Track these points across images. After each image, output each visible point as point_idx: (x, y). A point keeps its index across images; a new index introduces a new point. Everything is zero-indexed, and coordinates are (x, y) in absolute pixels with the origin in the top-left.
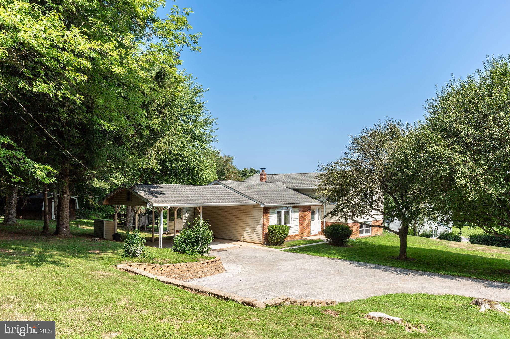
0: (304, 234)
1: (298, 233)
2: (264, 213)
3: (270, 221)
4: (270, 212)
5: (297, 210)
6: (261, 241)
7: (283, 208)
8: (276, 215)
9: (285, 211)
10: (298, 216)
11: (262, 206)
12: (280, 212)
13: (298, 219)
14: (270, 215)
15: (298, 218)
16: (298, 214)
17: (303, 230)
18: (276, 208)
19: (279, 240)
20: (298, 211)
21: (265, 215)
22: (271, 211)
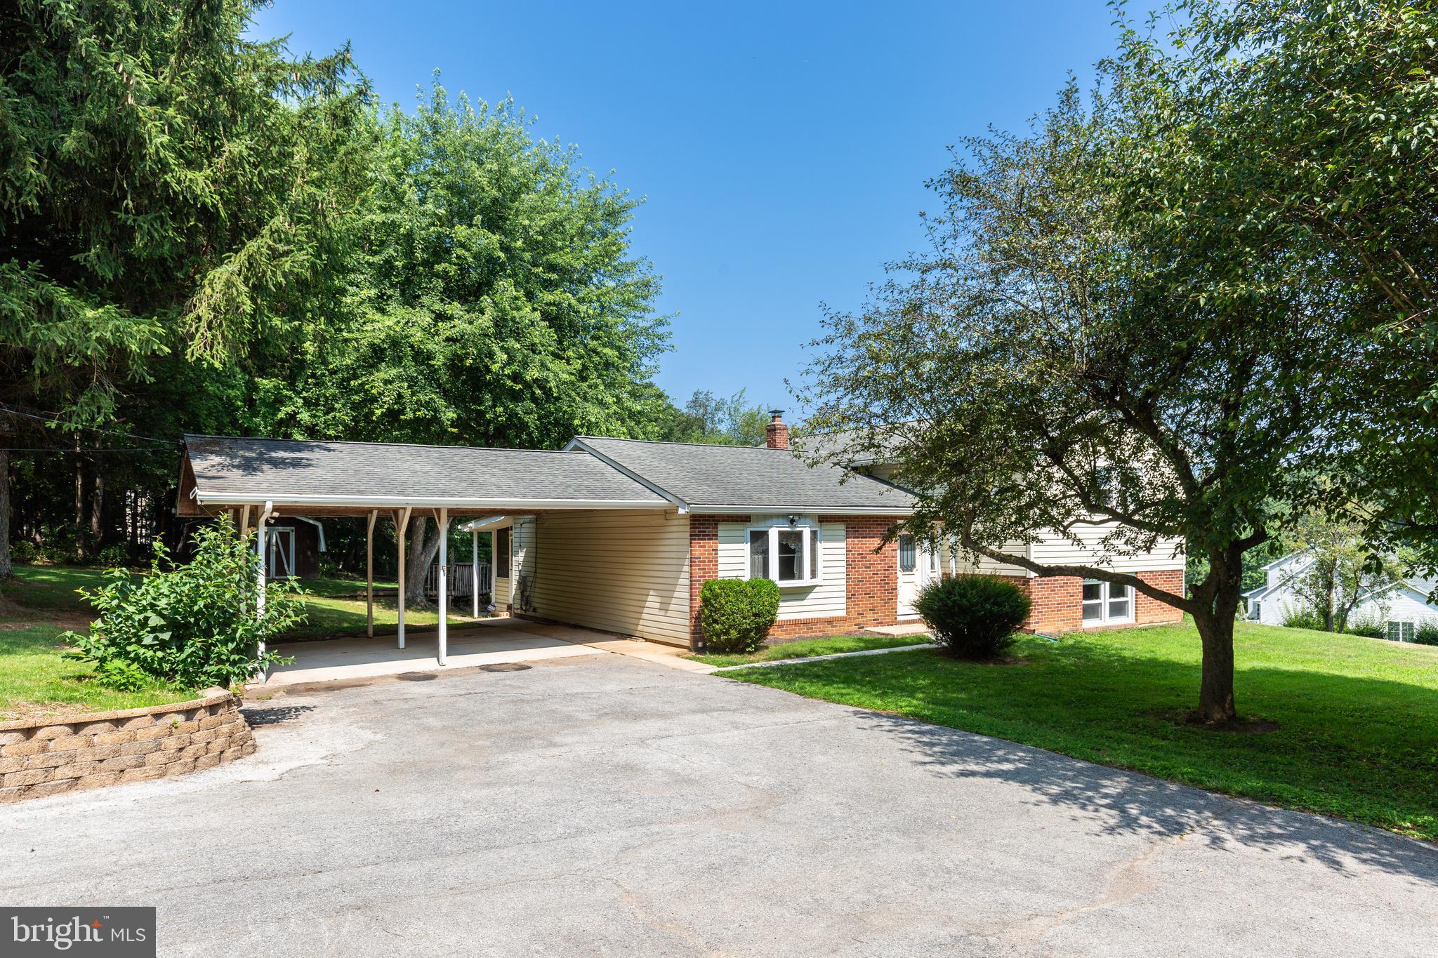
0: (870, 616)
1: (843, 613)
2: (693, 537)
3: (720, 567)
4: (720, 534)
5: (841, 529)
6: (685, 638)
7: (775, 520)
8: (747, 547)
9: (781, 533)
10: (844, 551)
11: (681, 511)
12: (765, 533)
13: (844, 564)
14: (721, 546)
15: (844, 557)
16: (843, 545)
17: (865, 604)
18: (745, 519)
19: (734, 634)
20: (844, 533)
21: (696, 544)
22: (722, 530)
